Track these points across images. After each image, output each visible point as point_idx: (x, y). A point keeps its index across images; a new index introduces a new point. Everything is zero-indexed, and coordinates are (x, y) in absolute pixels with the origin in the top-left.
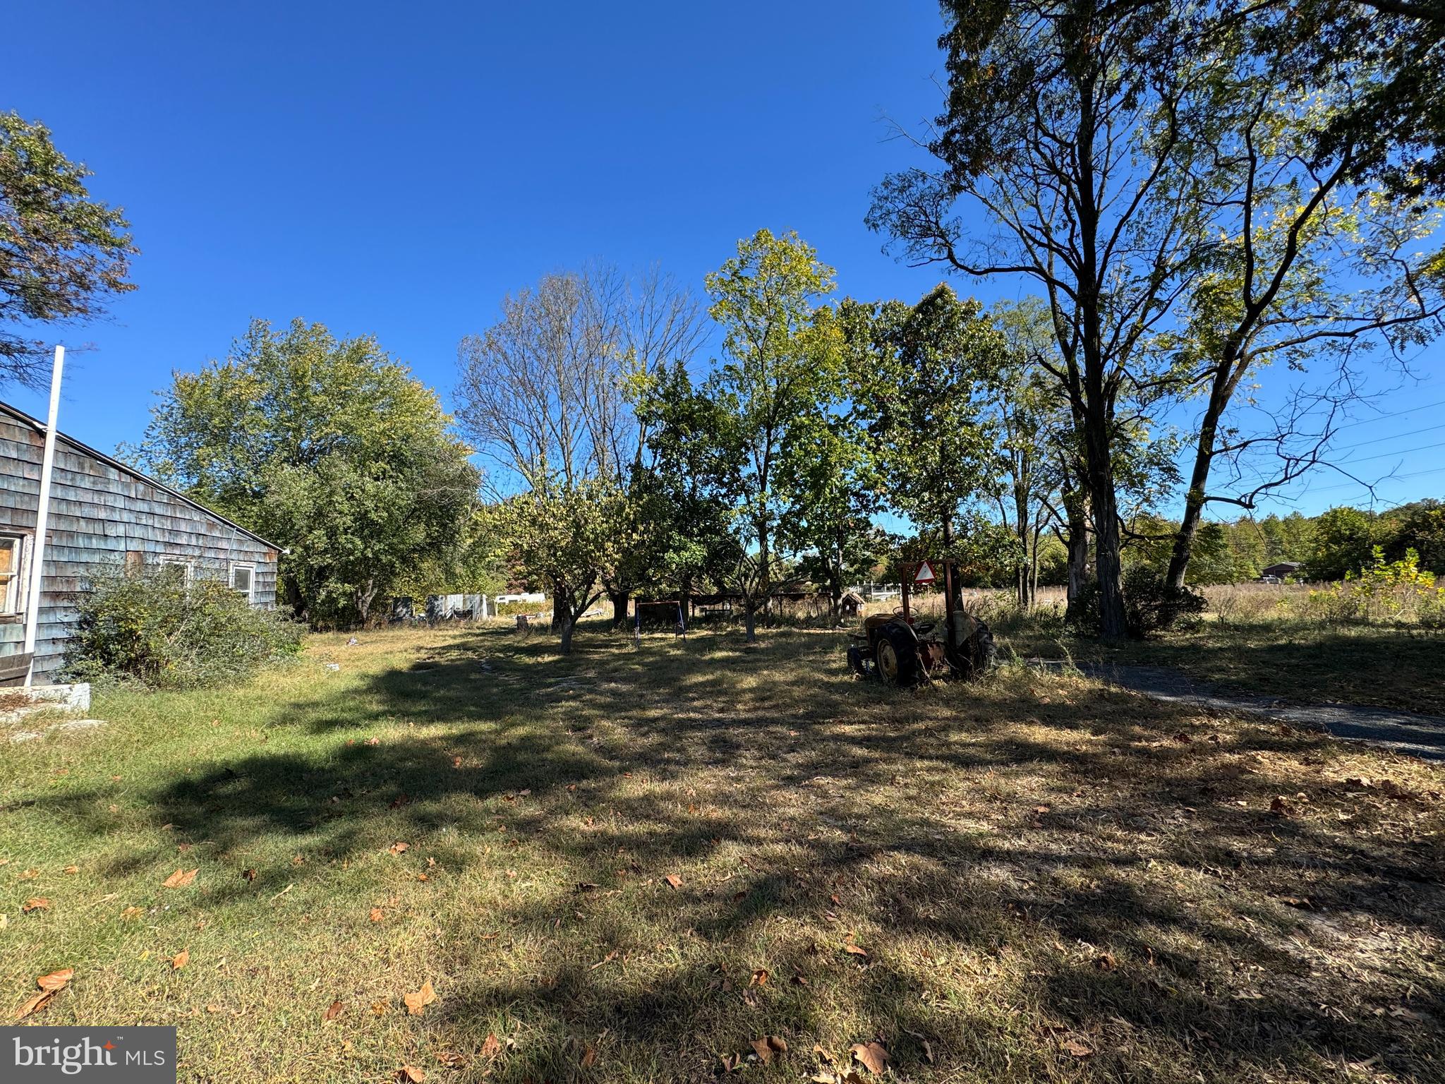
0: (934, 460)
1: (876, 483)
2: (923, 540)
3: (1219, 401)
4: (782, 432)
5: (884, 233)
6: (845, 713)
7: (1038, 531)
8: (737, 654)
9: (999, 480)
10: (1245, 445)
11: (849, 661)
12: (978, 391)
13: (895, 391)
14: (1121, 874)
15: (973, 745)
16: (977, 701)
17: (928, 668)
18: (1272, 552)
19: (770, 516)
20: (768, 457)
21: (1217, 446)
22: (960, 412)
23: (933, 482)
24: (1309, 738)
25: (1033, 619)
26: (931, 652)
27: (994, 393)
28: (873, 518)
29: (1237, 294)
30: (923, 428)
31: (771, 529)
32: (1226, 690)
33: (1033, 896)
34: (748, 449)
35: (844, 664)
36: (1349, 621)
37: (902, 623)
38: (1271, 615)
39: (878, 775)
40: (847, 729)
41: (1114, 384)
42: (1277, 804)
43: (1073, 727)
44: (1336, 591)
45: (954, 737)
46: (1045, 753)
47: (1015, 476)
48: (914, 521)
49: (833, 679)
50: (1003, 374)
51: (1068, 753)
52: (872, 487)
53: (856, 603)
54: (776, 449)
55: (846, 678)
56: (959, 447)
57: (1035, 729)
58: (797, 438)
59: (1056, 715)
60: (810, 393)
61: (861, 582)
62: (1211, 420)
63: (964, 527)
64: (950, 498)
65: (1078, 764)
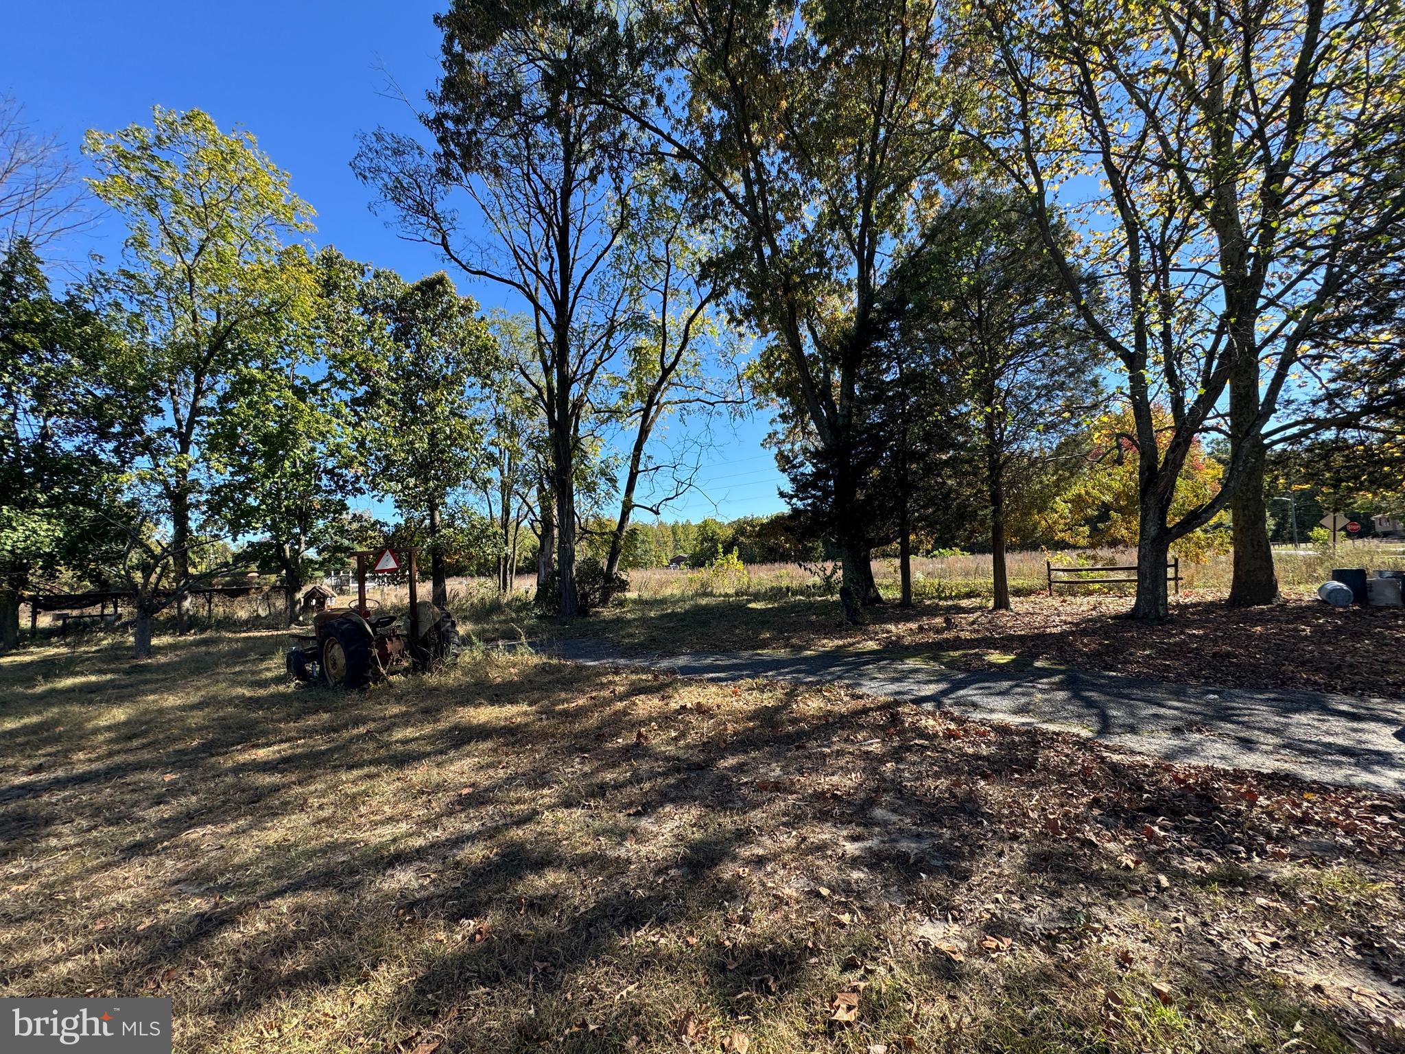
0: (422, 446)
1: (351, 462)
2: (407, 528)
3: (644, 432)
4: (223, 384)
5: (373, 191)
6: (265, 733)
7: (518, 524)
8: (109, 677)
9: (488, 475)
10: (657, 468)
11: (288, 667)
12: (471, 386)
13: (385, 366)
14: (517, 833)
15: (417, 739)
16: (433, 691)
17: (384, 665)
18: (675, 547)
19: (195, 486)
20: (196, 411)
21: (641, 467)
22: (453, 403)
23: (421, 468)
24: (668, 680)
25: (508, 604)
26: (389, 646)
27: (487, 390)
28: (350, 501)
29: (656, 357)
30: (414, 412)
31: (197, 506)
32: (631, 652)
33: (432, 889)
34: (160, 393)
35: (283, 671)
36: (705, 594)
37: (356, 618)
38: (667, 592)
39: (286, 803)
40: (262, 754)
41: (578, 405)
42: (640, 735)
43: (512, 702)
44: (703, 574)
45: (398, 735)
46: (483, 732)
47: (502, 473)
48: (399, 507)
49: (262, 692)
50: (496, 376)
51: (504, 727)
52: (348, 465)
53: (325, 597)
54: (209, 401)
55: (282, 688)
56: (448, 437)
57: (481, 710)
58: (245, 394)
59: (501, 694)
60: (268, 343)
61: (337, 573)
62: (638, 447)
63: (452, 516)
64: (437, 487)
65: (511, 735)
